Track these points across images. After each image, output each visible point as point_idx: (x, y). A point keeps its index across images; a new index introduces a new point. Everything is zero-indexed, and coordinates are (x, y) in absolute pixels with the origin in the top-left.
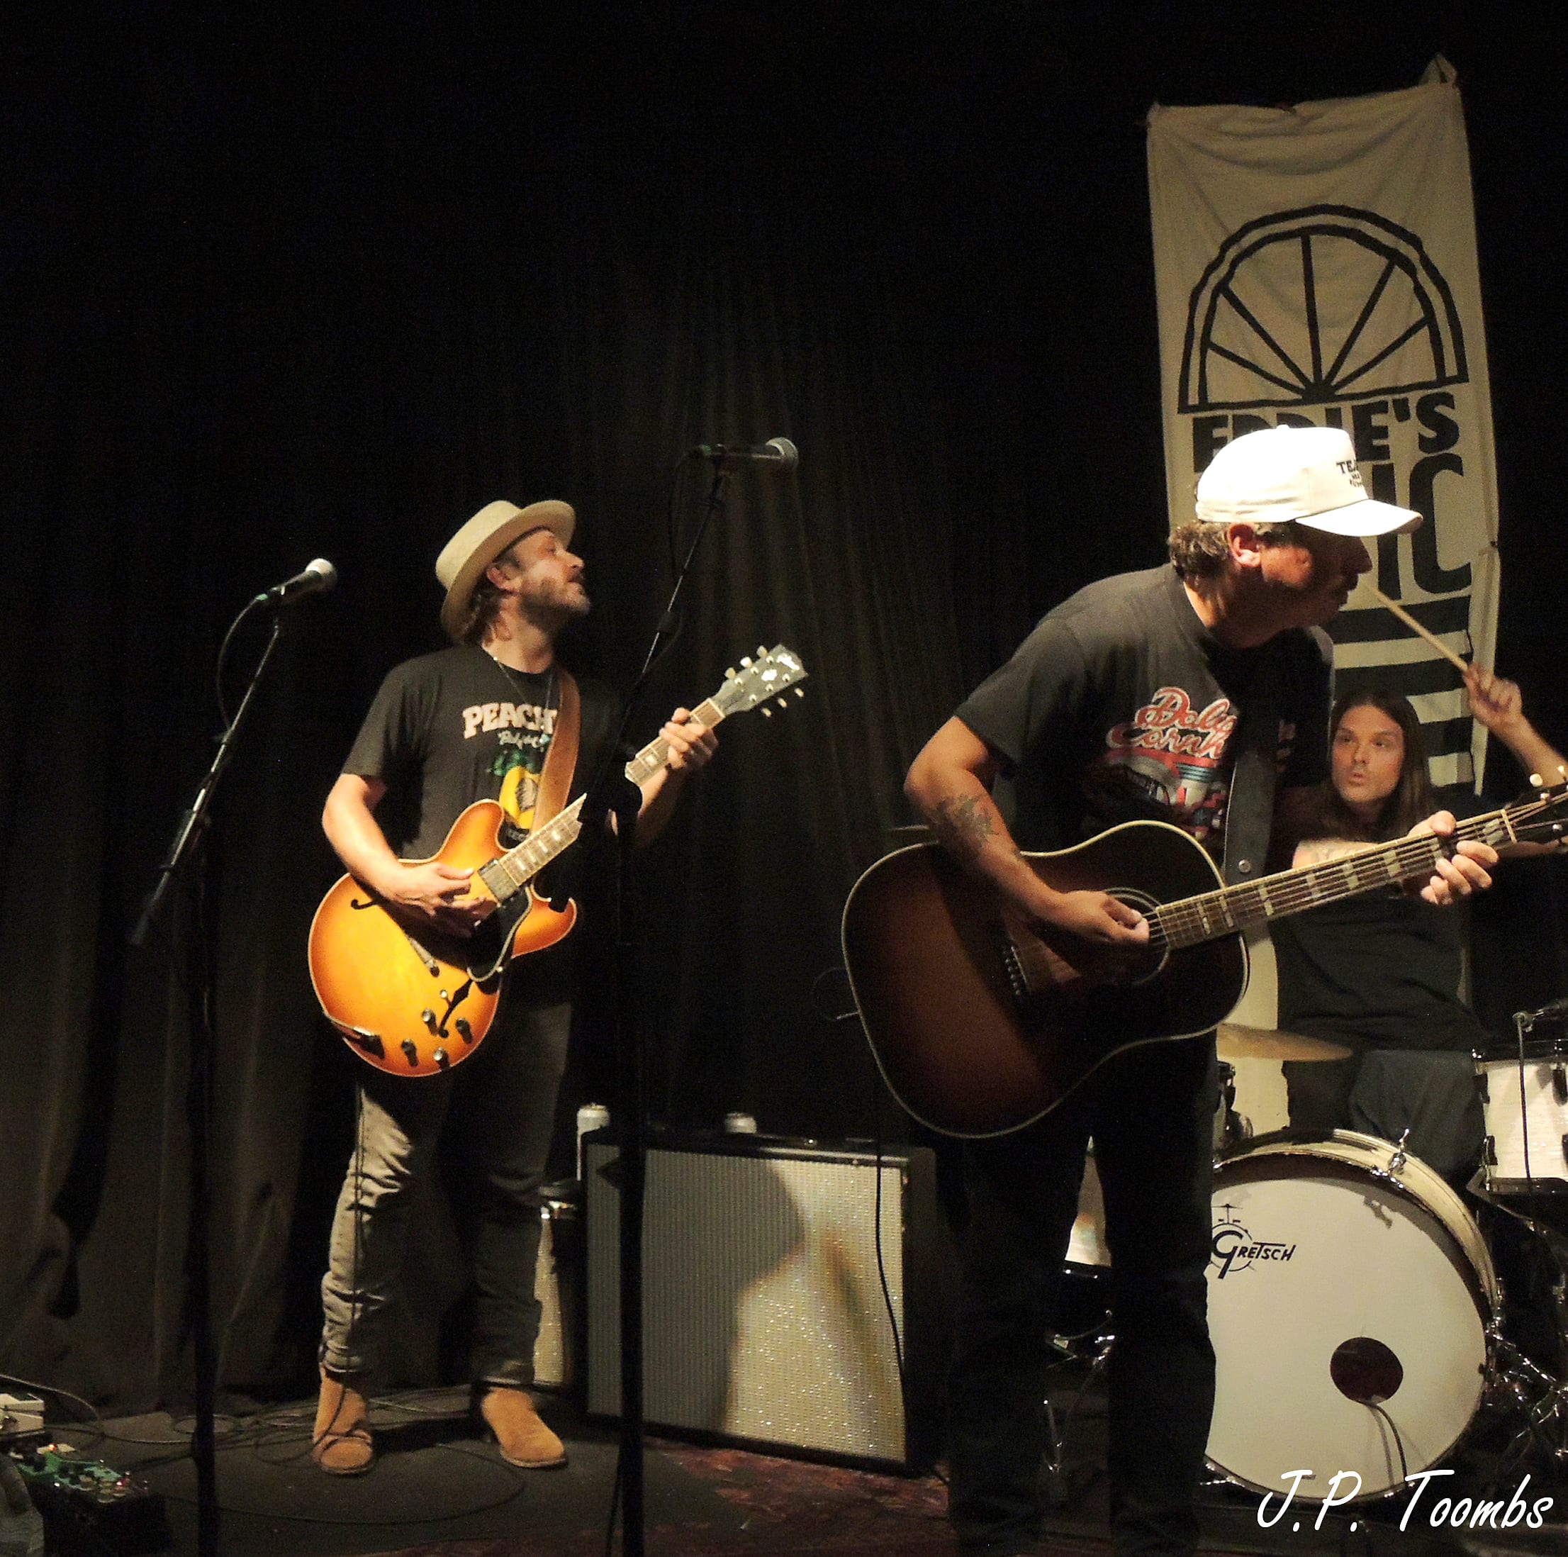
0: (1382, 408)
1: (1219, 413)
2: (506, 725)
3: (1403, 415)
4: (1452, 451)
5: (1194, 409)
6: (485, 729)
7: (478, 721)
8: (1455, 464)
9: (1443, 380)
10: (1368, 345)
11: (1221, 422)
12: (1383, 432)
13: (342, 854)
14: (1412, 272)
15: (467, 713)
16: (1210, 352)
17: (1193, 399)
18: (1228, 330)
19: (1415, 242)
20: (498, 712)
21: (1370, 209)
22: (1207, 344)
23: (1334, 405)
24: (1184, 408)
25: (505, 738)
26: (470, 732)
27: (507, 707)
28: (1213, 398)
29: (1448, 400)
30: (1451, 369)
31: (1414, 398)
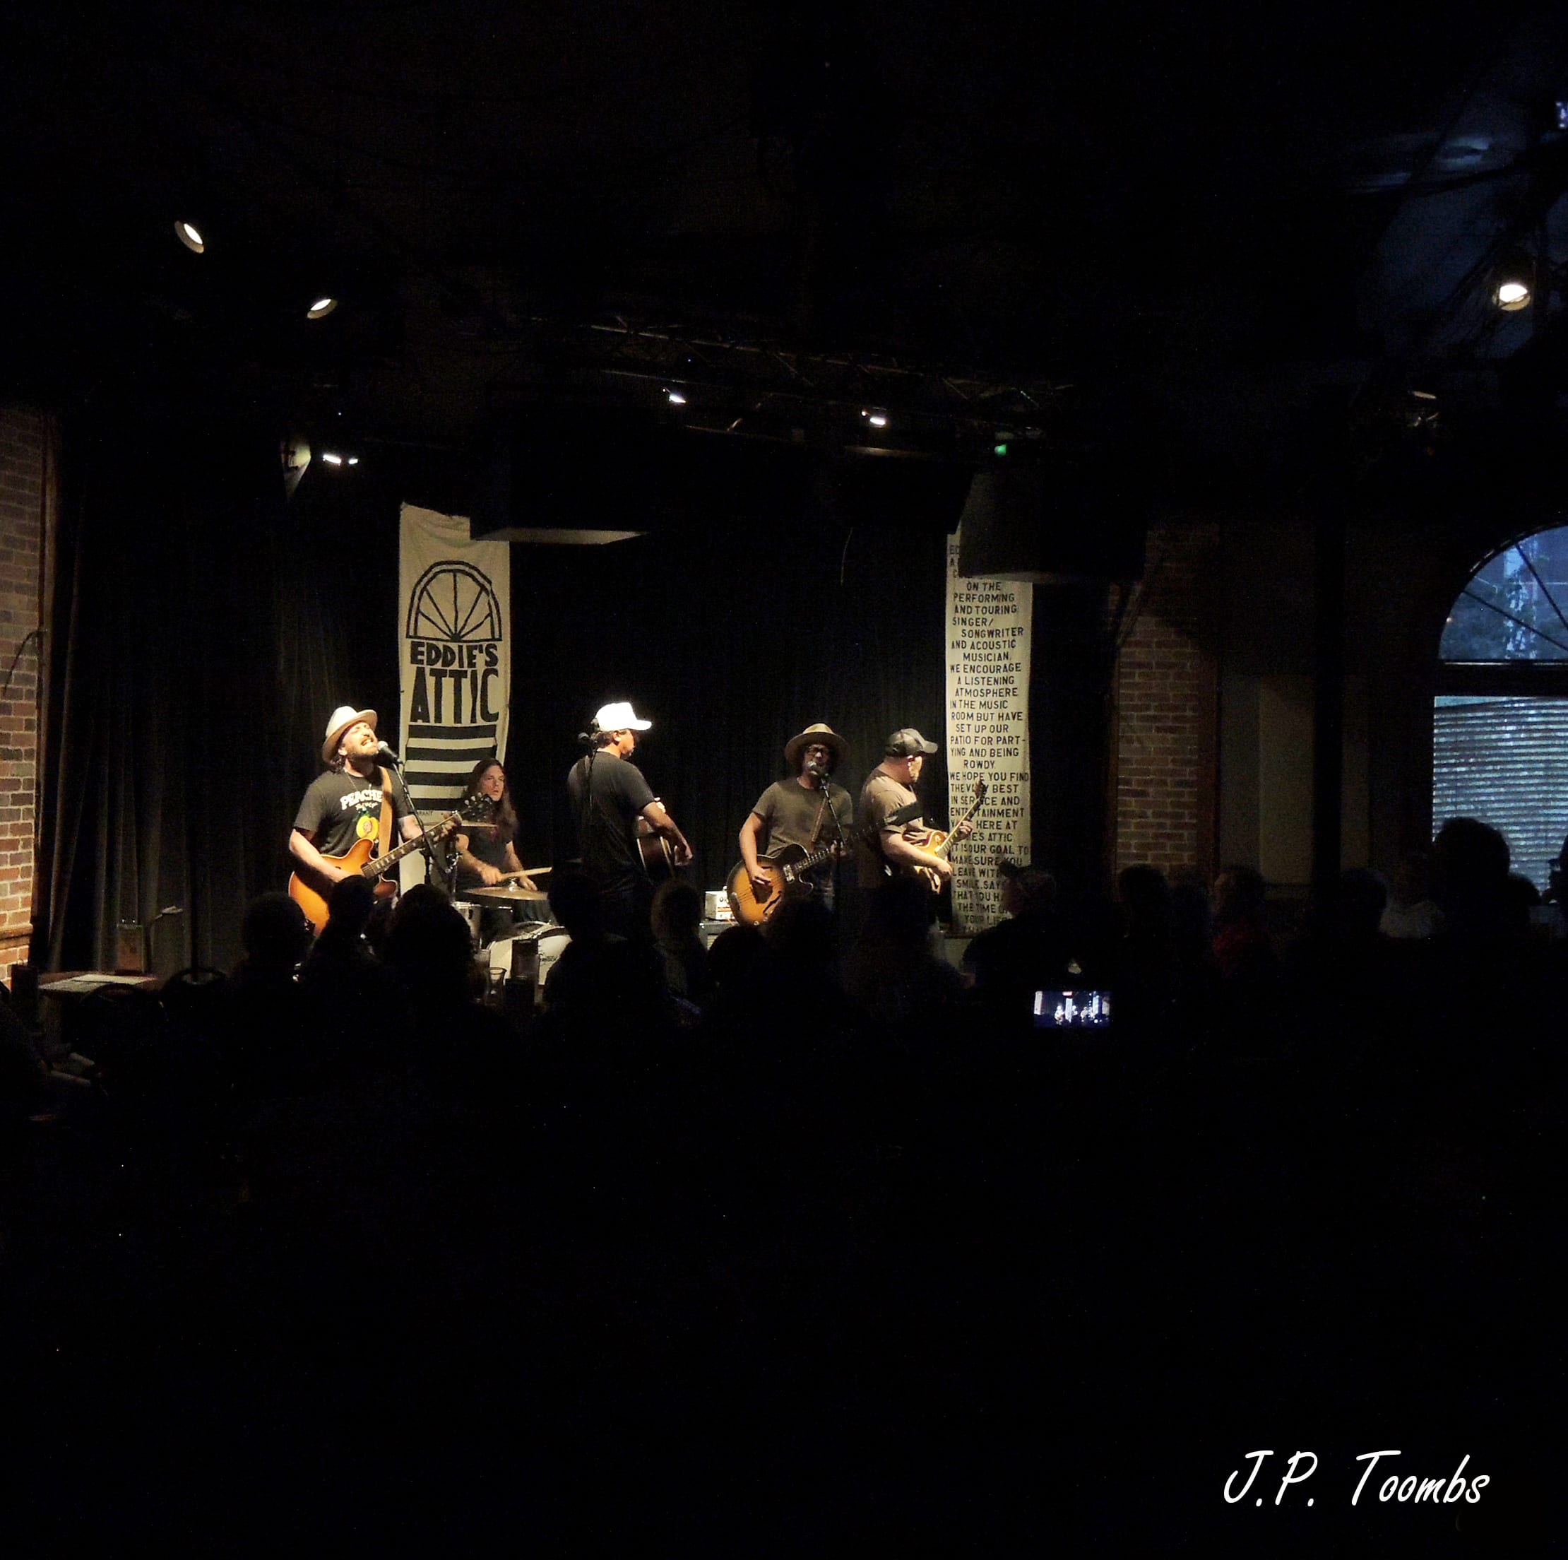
0: (475, 648)
1: (422, 641)
2: (358, 801)
3: (481, 652)
4: (495, 667)
5: (411, 637)
6: (350, 805)
7: (346, 803)
8: (496, 672)
9: (493, 639)
10: (472, 622)
11: (422, 645)
12: (475, 657)
13: (319, 869)
14: (488, 595)
15: (342, 800)
16: (420, 615)
17: (411, 633)
18: (426, 606)
19: (490, 582)
20: (354, 797)
21: (476, 566)
22: (418, 611)
23: (461, 644)
24: (408, 636)
25: (358, 807)
26: (344, 807)
27: (357, 793)
28: (419, 634)
29: (495, 647)
30: (497, 636)
31: (485, 644)
